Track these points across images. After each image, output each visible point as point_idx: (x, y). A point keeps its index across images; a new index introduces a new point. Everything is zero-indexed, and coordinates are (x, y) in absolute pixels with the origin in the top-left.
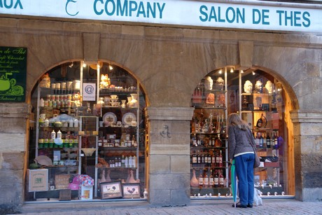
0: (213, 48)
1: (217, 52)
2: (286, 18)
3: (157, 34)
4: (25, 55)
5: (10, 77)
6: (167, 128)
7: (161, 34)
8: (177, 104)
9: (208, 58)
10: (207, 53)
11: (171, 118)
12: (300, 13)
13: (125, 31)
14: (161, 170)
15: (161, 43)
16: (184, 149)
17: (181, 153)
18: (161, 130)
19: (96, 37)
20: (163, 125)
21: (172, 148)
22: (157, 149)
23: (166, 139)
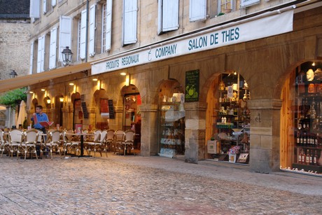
0: (288, 48)
1: (291, 51)
2: (227, 36)
3: (252, 47)
4: (198, 74)
5: (194, 87)
6: (259, 115)
7: (254, 46)
8: (265, 97)
9: (285, 57)
10: (284, 54)
11: (260, 108)
12: (233, 30)
13: (236, 49)
14: (255, 146)
15: (256, 52)
16: (269, 130)
17: (267, 133)
18: (255, 117)
19: (223, 56)
20: (257, 112)
21: (261, 130)
22: (254, 130)
23: (258, 123)
